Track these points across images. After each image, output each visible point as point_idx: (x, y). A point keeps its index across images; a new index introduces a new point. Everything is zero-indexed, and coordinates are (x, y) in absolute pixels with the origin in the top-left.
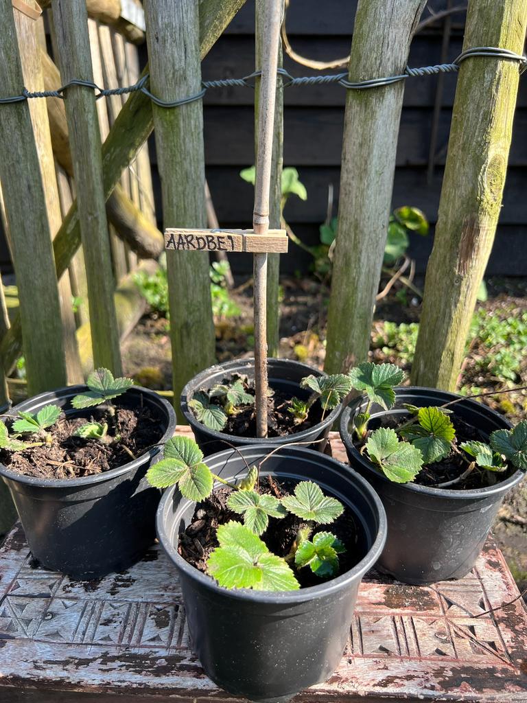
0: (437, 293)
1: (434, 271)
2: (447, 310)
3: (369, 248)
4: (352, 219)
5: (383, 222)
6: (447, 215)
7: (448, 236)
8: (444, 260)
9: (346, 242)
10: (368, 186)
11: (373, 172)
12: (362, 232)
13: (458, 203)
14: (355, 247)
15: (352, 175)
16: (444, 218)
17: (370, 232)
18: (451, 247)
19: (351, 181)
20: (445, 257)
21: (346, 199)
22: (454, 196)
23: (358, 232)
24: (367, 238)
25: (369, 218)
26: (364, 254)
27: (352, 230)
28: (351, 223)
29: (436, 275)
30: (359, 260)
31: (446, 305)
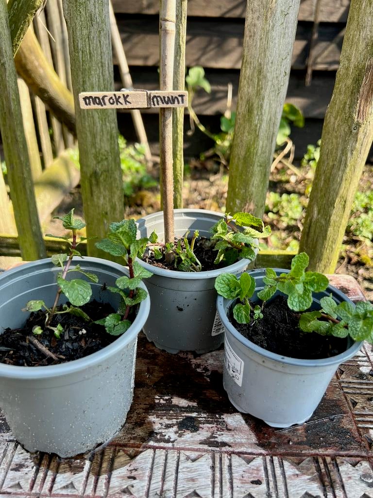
0: (334, 140)
1: (332, 119)
2: (344, 158)
3: (271, 95)
4: (256, 64)
5: (286, 68)
6: (349, 60)
7: (349, 82)
8: (344, 107)
9: (249, 88)
10: (273, 28)
11: (279, 11)
12: (265, 77)
13: (362, 46)
14: (258, 93)
15: (257, 14)
16: (346, 62)
17: (273, 78)
18: (352, 93)
19: (257, 22)
20: (345, 103)
21: (251, 42)
22: (358, 39)
23: (261, 77)
24: (270, 83)
25: (272, 63)
26: (266, 100)
27: (256, 75)
28: (255, 68)
29: (334, 123)
30: (262, 106)
31: (343, 153)
